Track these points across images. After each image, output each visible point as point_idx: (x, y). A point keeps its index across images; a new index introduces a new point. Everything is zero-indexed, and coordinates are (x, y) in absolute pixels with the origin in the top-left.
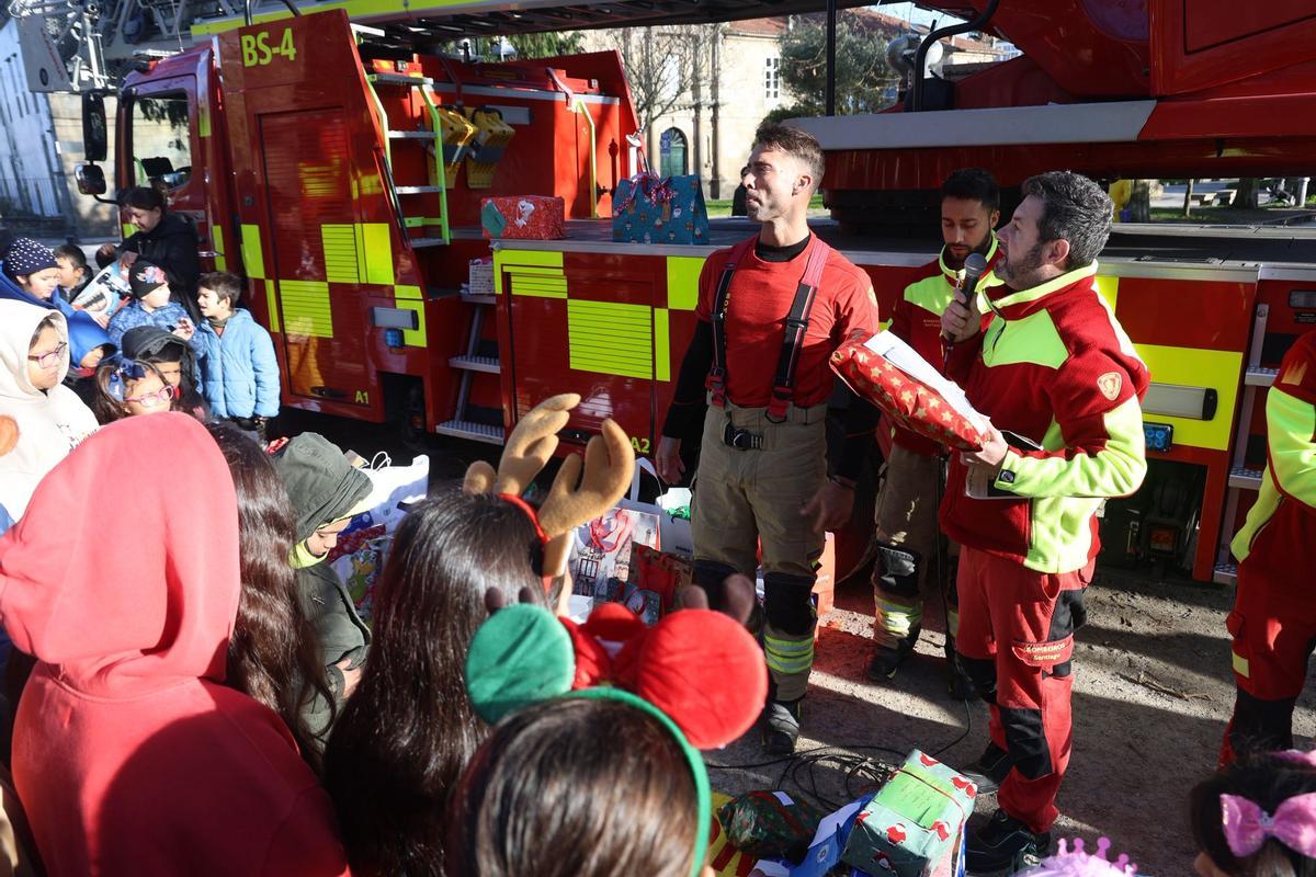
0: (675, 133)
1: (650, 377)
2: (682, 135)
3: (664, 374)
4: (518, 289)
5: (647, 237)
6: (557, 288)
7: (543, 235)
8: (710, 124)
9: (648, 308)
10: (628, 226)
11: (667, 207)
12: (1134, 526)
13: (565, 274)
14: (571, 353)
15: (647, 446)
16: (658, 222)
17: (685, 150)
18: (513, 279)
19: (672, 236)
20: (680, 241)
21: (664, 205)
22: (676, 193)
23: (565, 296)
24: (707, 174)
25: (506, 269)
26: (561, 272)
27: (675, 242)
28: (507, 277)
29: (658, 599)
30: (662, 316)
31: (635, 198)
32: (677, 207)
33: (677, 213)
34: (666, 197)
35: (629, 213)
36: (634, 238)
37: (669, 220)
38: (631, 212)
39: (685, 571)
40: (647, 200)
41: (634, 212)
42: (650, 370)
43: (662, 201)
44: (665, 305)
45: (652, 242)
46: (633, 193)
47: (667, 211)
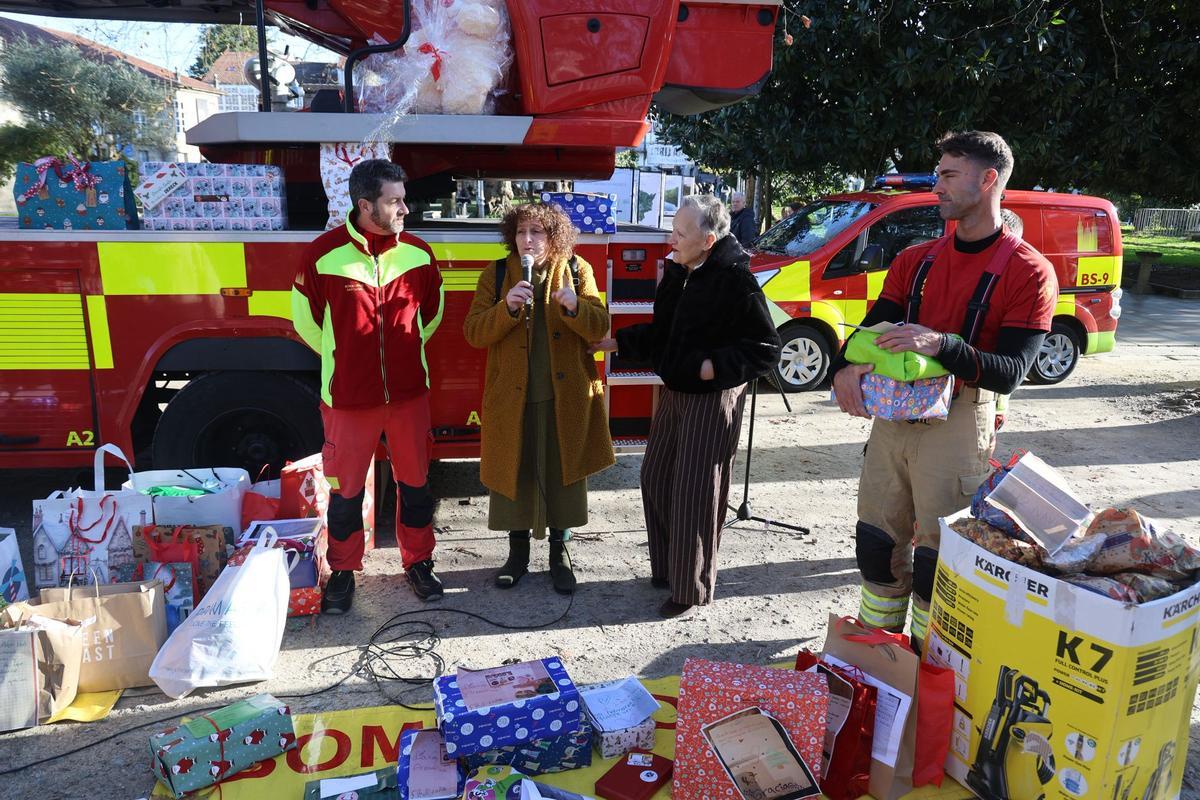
3: (105, 360)
5: (67, 222)
10: (41, 213)
11: (91, 192)
15: (91, 437)
16: (81, 208)
19: (100, 222)
20: (110, 226)
21: (88, 190)
22: (100, 179)
27: (103, 227)
29: (189, 567)
30: (97, 306)
31: (46, 183)
32: (104, 193)
33: (104, 199)
34: (89, 181)
35: (41, 199)
36: (48, 226)
37: (95, 206)
38: (44, 197)
39: (209, 536)
40: (64, 186)
41: (48, 197)
42: (87, 359)
43: (84, 186)
44: (98, 291)
45: (74, 228)
46: (43, 179)
47: (92, 196)
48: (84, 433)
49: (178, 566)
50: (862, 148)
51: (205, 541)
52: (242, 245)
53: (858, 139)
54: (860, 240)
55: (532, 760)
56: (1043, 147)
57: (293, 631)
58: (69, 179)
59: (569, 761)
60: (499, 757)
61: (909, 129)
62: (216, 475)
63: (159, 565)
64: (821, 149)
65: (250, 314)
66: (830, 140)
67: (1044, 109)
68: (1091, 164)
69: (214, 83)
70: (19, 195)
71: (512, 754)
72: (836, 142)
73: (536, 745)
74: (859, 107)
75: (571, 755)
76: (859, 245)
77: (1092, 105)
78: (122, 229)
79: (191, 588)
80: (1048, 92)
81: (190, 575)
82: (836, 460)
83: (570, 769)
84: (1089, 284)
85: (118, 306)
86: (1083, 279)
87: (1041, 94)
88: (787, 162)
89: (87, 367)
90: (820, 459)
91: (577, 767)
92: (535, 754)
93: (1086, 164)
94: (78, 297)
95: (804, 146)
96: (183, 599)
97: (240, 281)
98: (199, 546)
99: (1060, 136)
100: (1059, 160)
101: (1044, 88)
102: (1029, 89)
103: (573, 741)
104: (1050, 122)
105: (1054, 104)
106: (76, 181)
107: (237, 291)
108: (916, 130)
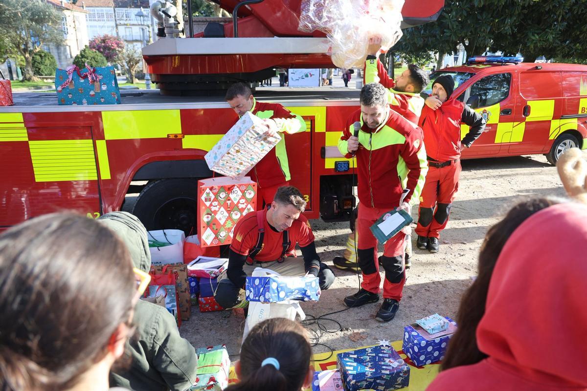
3: (106, 175)
5: (84, 101)
6: (21, 135)
7: (4, 103)
10: (70, 96)
11: (97, 84)
12: (336, 202)
13: (25, 126)
14: (35, 173)
16: (92, 93)
19: (102, 100)
20: (108, 102)
21: (95, 83)
22: (101, 77)
23: (26, 139)
26: (23, 125)
27: (104, 103)
29: (174, 287)
30: (102, 145)
31: (72, 79)
32: (103, 84)
33: (104, 88)
34: (96, 79)
35: (70, 88)
36: (74, 103)
37: (99, 91)
38: (72, 87)
39: (181, 270)
40: (82, 81)
41: (74, 87)
42: (96, 175)
43: (94, 81)
44: (102, 138)
45: (88, 104)
46: (71, 77)
47: (97, 87)
48: (95, 213)
49: (168, 287)
50: (452, 40)
51: (179, 272)
52: (179, 111)
53: (451, 35)
54: (466, 93)
55: (381, 385)
56: (550, 38)
57: (225, 317)
58: (85, 77)
59: (399, 384)
60: (366, 384)
61: (478, 30)
62: (165, 233)
63: (157, 287)
64: (430, 41)
65: (183, 148)
66: (435, 36)
67: (552, 16)
68: (575, 45)
69: (83, 7)
70: (58, 86)
71: (372, 383)
72: (438, 37)
73: (384, 378)
74: (452, 18)
75: (400, 382)
76: (465, 96)
77: (578, 12)
78: (114, 104)
79: (175, 298)
80: (554, 6)
81: (174, 291)
82: (467, 212)
83: (399, 388)
84: (585, 113)
85: (112, 145)
86: (582, 110)
87: (551, 8)
88: (411, 48)
89: (96, 178)
90: (458, 211)
91: (402, 388)
92: (383, 382)
93: (572, 45)
94: (91, 141)
95: (422, 39)
96: (171, 304)
97: (178, 130)
98: (176, 276)
99: (560, 30)
100: (558, 44)
101: (554, 4)
102: (545, 6)
103: (401, 374)
104: (555, 23)
105: (558, 13)
106: (90, 78)
107: (176, 136)
108: (482, 30)
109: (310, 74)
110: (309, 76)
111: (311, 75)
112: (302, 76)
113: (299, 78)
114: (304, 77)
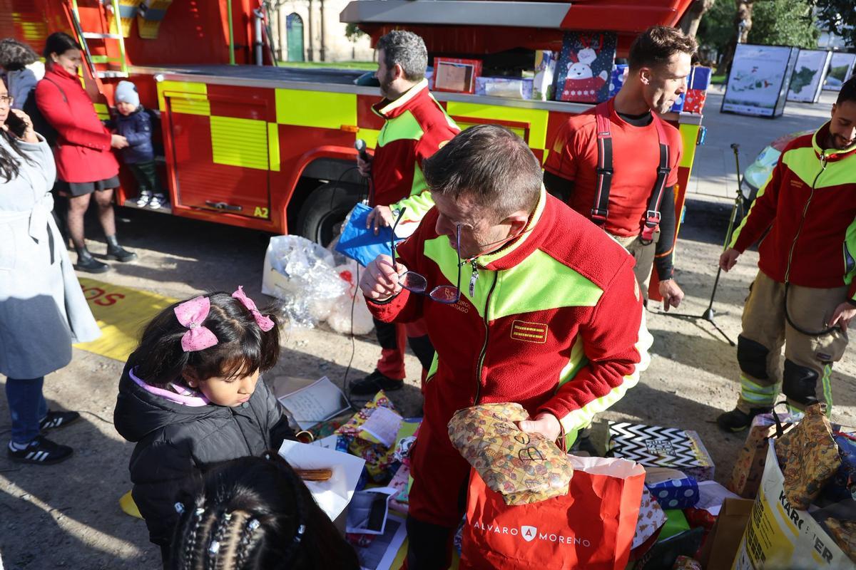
0: (294, 17)
1: (266, 168)
2: (300, 18)
4: (177, 108)
6: (204, 109)
8: (319, 12)
9: (263, 123)
13: (208, 99)
14: (214, 152)
15: (266, 212)
17: (302, 28)
18: (172, 101)
23: (208, 114)
24: (317, 45)
25: (167, 94)
26: (205, 97)
28: (168, 100)
30: (273, 128)
42: (267, 163)
48: (263, 209)
107: (350, 128)
109: (766, 82)
110: (763, 84)
111: (767, 85)
112: (752, 85)
113: (746, 87)
114: (754, 86)
